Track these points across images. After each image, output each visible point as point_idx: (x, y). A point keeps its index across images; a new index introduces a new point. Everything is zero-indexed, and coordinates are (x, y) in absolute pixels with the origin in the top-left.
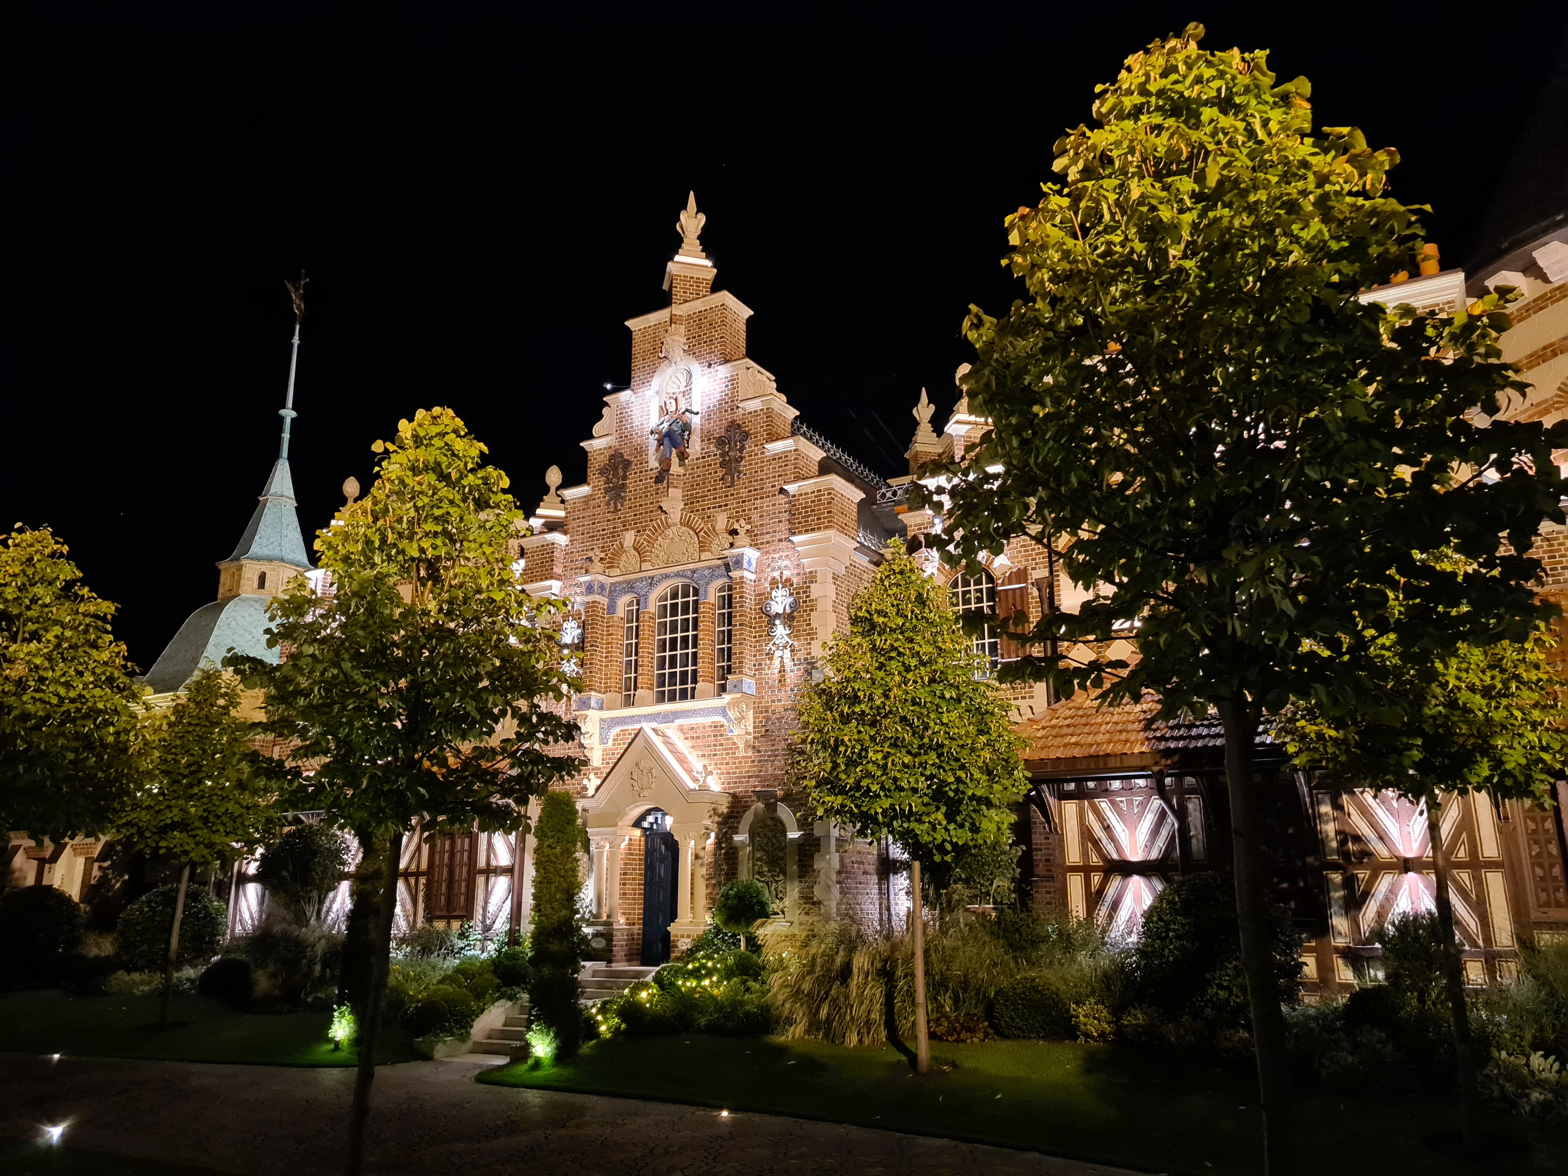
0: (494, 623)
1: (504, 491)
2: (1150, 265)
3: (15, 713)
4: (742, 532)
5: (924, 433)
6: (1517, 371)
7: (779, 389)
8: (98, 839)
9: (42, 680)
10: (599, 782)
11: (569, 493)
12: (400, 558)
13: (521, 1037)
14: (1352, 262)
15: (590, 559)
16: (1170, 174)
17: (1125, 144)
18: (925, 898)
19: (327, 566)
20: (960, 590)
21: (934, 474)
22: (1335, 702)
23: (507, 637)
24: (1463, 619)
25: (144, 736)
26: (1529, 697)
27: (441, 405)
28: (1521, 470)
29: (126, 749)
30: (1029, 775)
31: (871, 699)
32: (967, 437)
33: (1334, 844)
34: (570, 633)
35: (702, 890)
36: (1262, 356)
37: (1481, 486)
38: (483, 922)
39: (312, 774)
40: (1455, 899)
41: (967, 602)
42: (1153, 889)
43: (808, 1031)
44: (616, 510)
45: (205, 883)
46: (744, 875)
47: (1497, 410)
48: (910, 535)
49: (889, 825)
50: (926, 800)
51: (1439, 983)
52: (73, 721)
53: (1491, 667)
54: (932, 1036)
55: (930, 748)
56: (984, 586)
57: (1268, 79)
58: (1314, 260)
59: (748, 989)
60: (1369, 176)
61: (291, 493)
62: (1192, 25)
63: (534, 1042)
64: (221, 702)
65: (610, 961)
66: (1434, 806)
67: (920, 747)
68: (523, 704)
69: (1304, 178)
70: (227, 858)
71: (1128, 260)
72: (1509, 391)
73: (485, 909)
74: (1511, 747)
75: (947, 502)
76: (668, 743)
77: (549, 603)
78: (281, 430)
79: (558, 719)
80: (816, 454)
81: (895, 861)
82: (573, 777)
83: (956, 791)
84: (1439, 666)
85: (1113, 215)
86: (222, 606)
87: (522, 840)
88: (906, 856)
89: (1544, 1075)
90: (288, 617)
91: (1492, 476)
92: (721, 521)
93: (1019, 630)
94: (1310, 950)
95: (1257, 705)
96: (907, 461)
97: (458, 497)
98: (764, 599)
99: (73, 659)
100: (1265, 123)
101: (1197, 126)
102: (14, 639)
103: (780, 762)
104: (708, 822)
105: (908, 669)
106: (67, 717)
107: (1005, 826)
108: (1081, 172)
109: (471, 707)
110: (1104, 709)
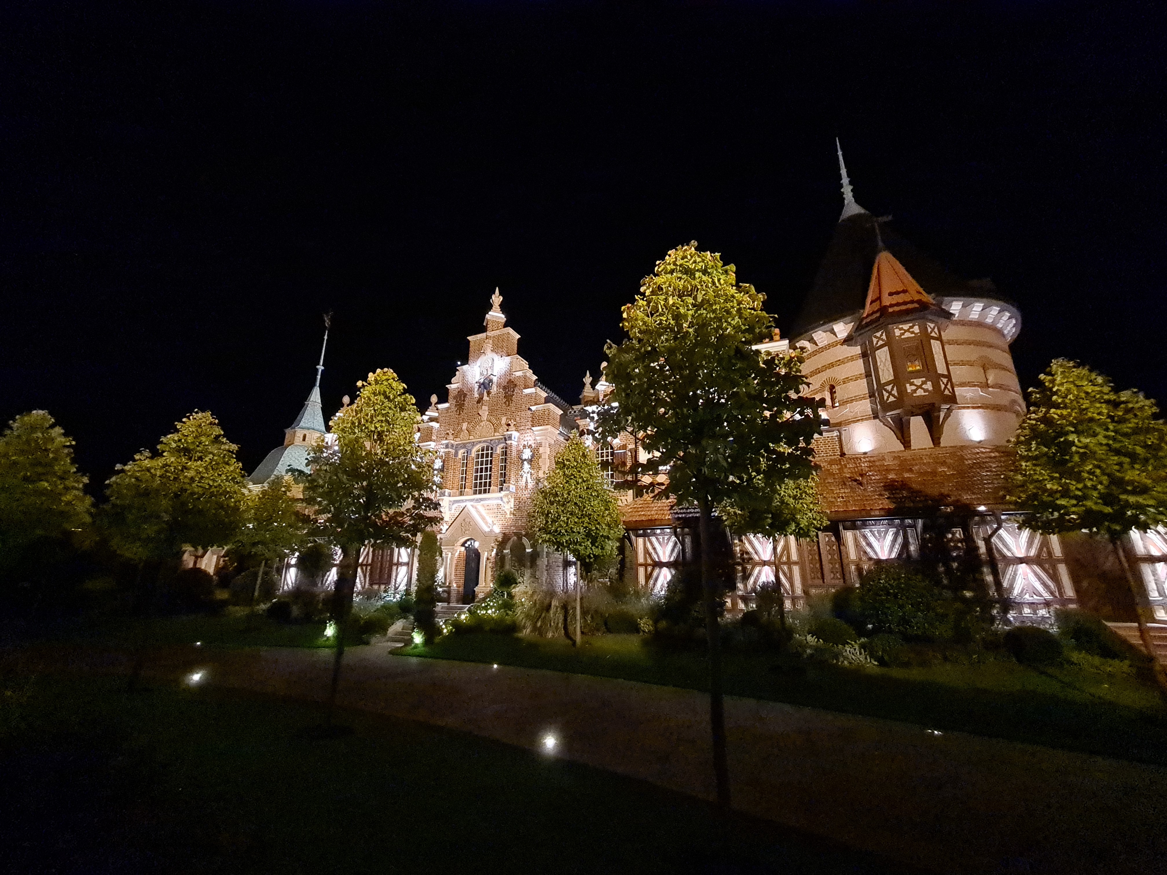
0: (405, 459)
1: (413, 404)
2: (676, 329)
3: (189, 492)
4: (512, 425)
5: (588, 388)
6: (806, 378)
7: (529, 368)
8: (223, 548)
9: (202, 477)
10: (448, 527)
11: (440, 406)
12: (366, 430)
13: (410, 634)
14: (750, 334)
15: (448, 434)
16: (684, 296)
17: (668, 283)
18: (582, 577)
19: (334, 433)
20: (600, 452)
21: (591, 405)
22: (741, 500)
23: (411, 465)
24: (786, 470)
25: (247, 504)
26: (809, 499)
27: (388, 368)
28: (808, 415)
29: (239, 509)
30: (625, 527)
31: (563, 495)
32: (605, 391)
33: (739, 555)
34: (438, 464)
35: (489, 573)
36: (717, 367)
37: (794, 421)
38: (395, 586)
39: (322, 521)
40: (781, 576)
41: (602, 457)
42: (671, 572)
43: (531, 632)
44: (460, 414)
45: (272, 568)
46: (507, 567)
47: (800, 392)
48: (581, 429)
49: (568, 547)
50: (583, 536)
51: (775, 609)
52: (216, 496)
53: (796, 488)
54: (582, 633)
55: (586, 516)
56: (610, 451)
57: (720, 264)
58: (736, 332)
59: (507, 614)
60: (756, 303)
61: (320, 401)
62: (693, 241)
63: (414, 637)
64: (283, 489)
65: (449, 603)
66: (775, 541)
67: (582, 515)
68: (416, 494)
69: (732, 301)
70: (282, 557)
71: (668, 327)
72: (804, 385)
73: (396, 580)
74: (803, 518)
75: (596, 416)
76: (478, 511)
77: (430, 451)
78: (317, 374)
79: (432, 500)
80: (544, 395)
81: (570, 561)
82: (436, 525)
83: (596, 533)
84: (778, 487)
85: (663, 309)
86: (286, 448)
87: (413, 551)
88: (574, 559)
89: (812, 644)
90: (315, 454)
91: (798, 417)
92: (504, 420)
93: (623, 469)
94: (729, 597)
95: (713, 501)
96: (580, 399)
97: (393, 406)
98: (520, 453)
99: (217, 469)
100: (719, 280)
101: (694, 279)
102: (190, 459)
103: (524, 520)
104: (493, 545)
105: (578, 483)
106: (212, 494)
107: (614, 548)
108: (651, 292)
109: (394, 495)
110: (655, 501)
